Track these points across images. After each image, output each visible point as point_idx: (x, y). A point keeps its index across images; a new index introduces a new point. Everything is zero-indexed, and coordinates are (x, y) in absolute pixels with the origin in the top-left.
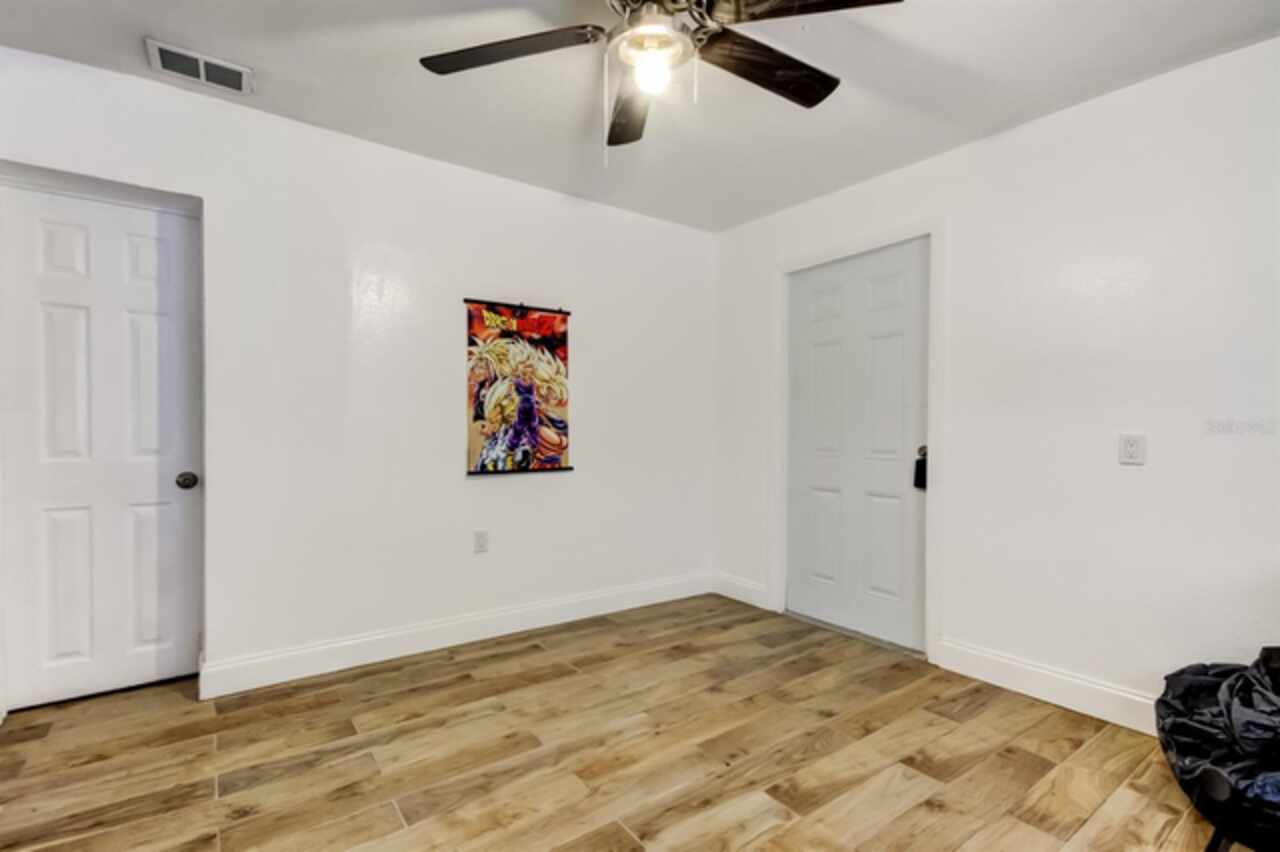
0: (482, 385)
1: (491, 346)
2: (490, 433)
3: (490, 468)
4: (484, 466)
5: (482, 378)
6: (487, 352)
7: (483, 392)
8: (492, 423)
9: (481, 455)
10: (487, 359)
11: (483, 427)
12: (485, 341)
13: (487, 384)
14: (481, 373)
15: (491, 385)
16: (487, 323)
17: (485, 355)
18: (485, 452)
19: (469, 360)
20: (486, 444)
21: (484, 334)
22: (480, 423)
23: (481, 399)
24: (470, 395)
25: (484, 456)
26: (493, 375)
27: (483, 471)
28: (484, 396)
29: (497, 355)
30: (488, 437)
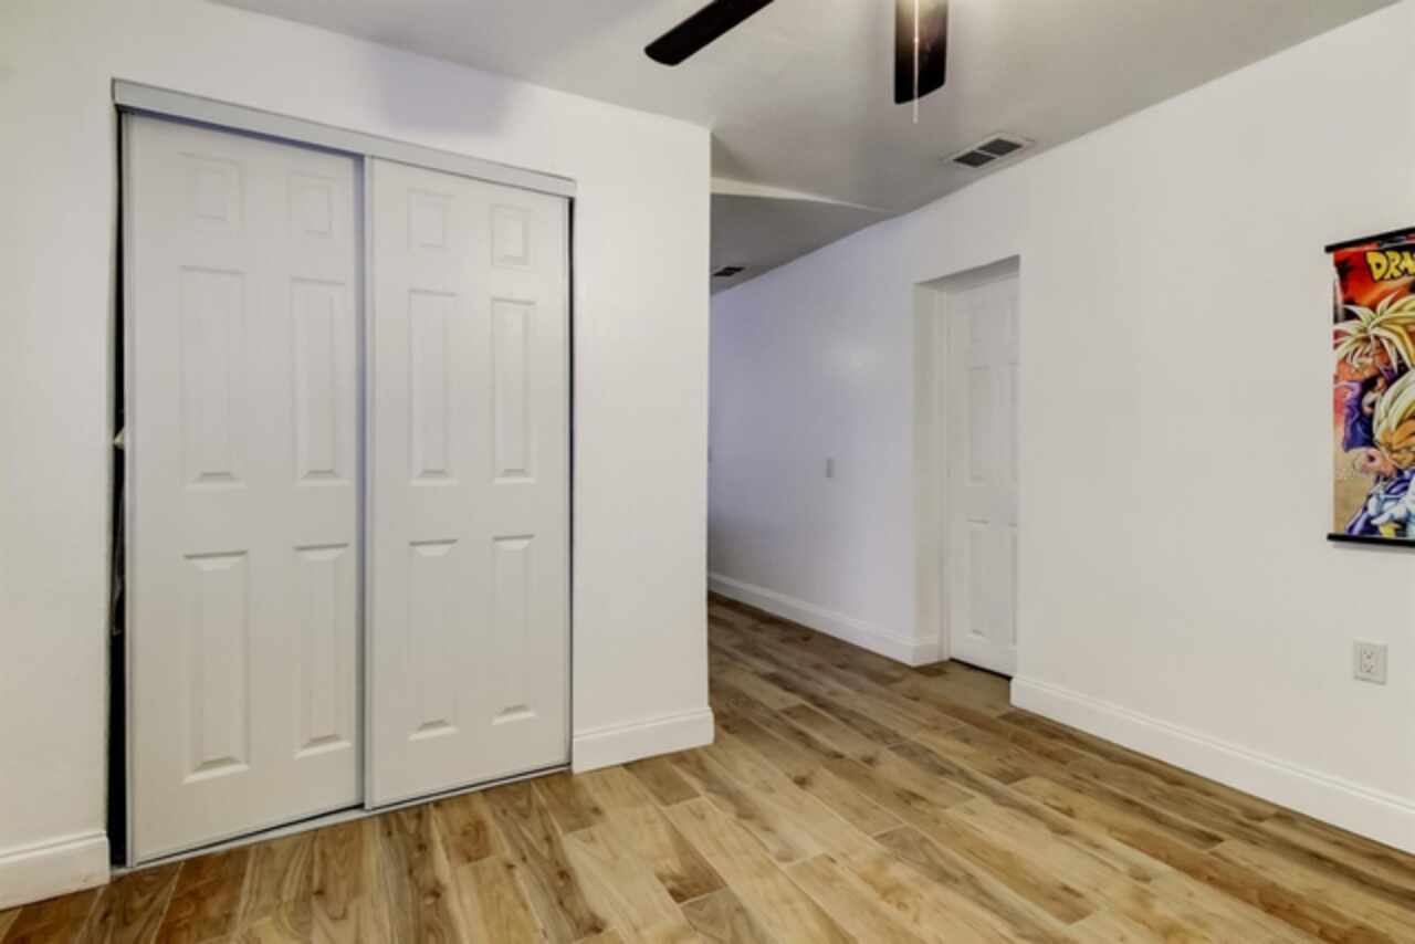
0: (1368, 385)
1: (1388, 314)
2: (1389, 470)
3: (1387, 532)
4: (1370, 528)
5: (1367, 374)
6: (1379, 325)
7: (1370, 397)
8: (1393, 452)
9: (1366, 509)
10: (1377, 338)
11: (1372, 459)
12: (1373, 307)
13: (1380, 382)
14: (1366, 364)
15: (1389, 384)
16: (1377, 274)
17: (1373, 332)
18: (1373, 503)
19: (1336, 346)
20: (1380, 488)
21: (1372, 296)
22: (1360, 453)
23: (1367, 410)
24: (1338, 405)
25: (1372, 511)
26: (1394, 364)
27: (1367, 536)
28: (1372, 405)
29: (1405, 326)
30: (1381, 477)
